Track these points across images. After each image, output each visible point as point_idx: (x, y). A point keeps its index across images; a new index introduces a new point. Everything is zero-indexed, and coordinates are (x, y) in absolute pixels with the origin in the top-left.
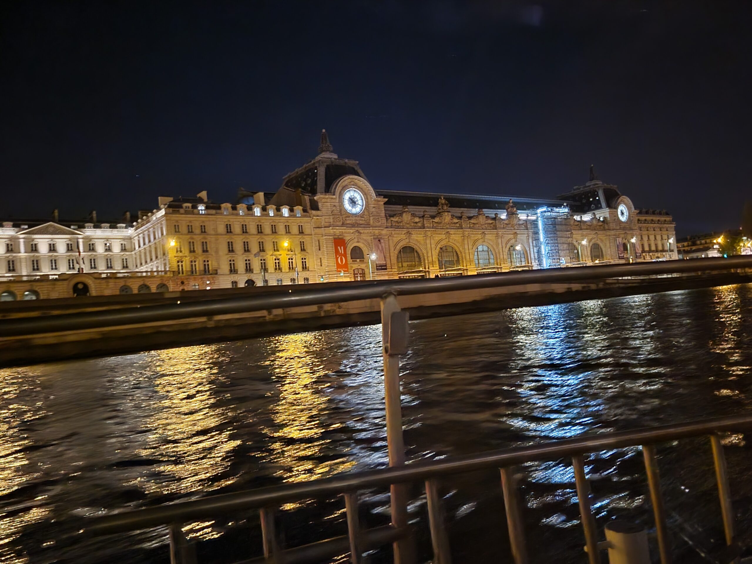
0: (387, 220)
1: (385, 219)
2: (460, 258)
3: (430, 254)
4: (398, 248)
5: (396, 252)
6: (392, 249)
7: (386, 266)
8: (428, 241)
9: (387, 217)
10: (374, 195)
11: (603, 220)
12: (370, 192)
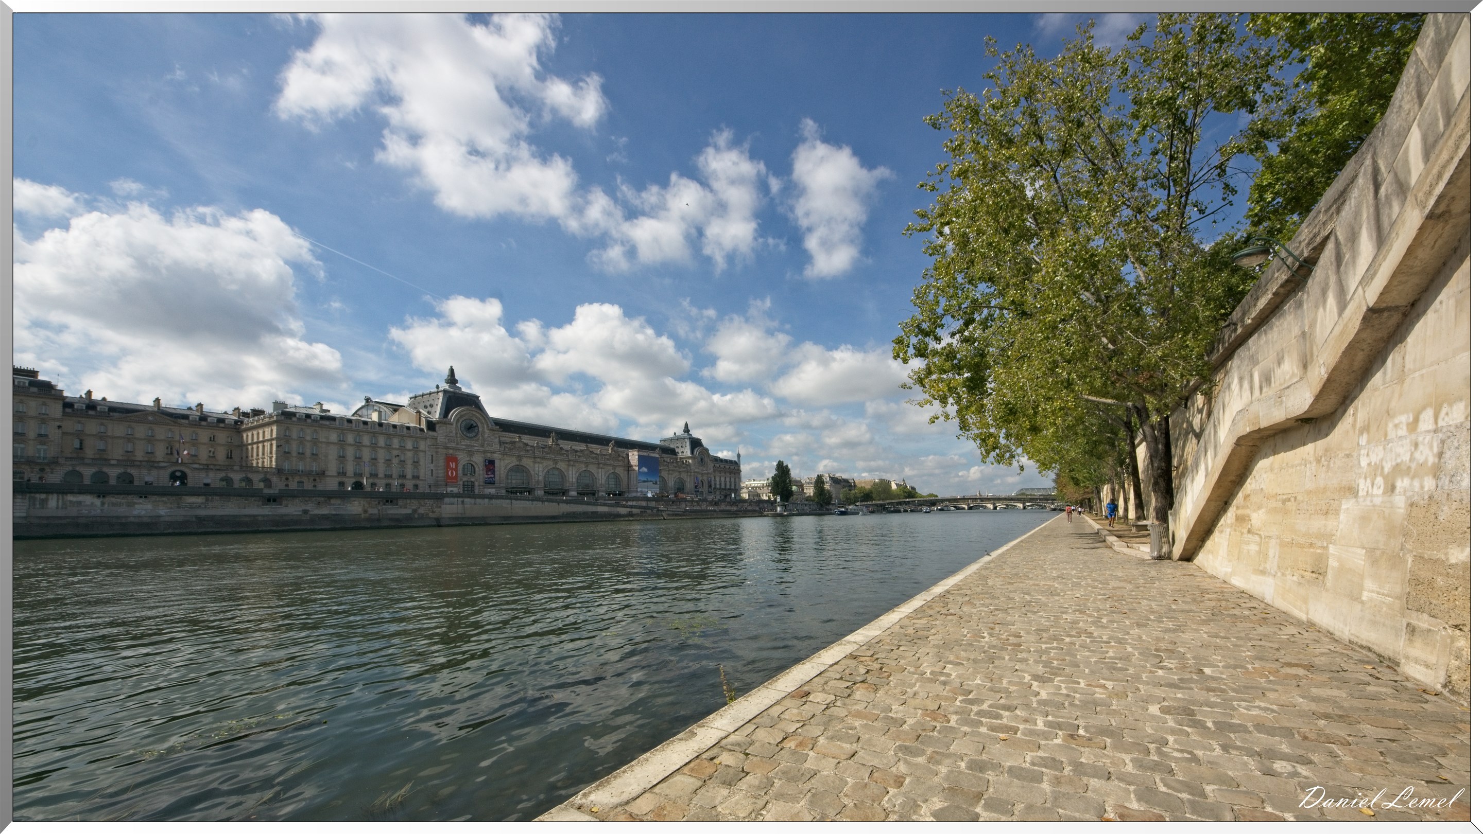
3: (537, 476)
5: (506, 471)
6: (503, 468)
8: (537, 465)
9: (501, 443)
10: (490, 425)
11: (686, 463)
12: (487, 422)
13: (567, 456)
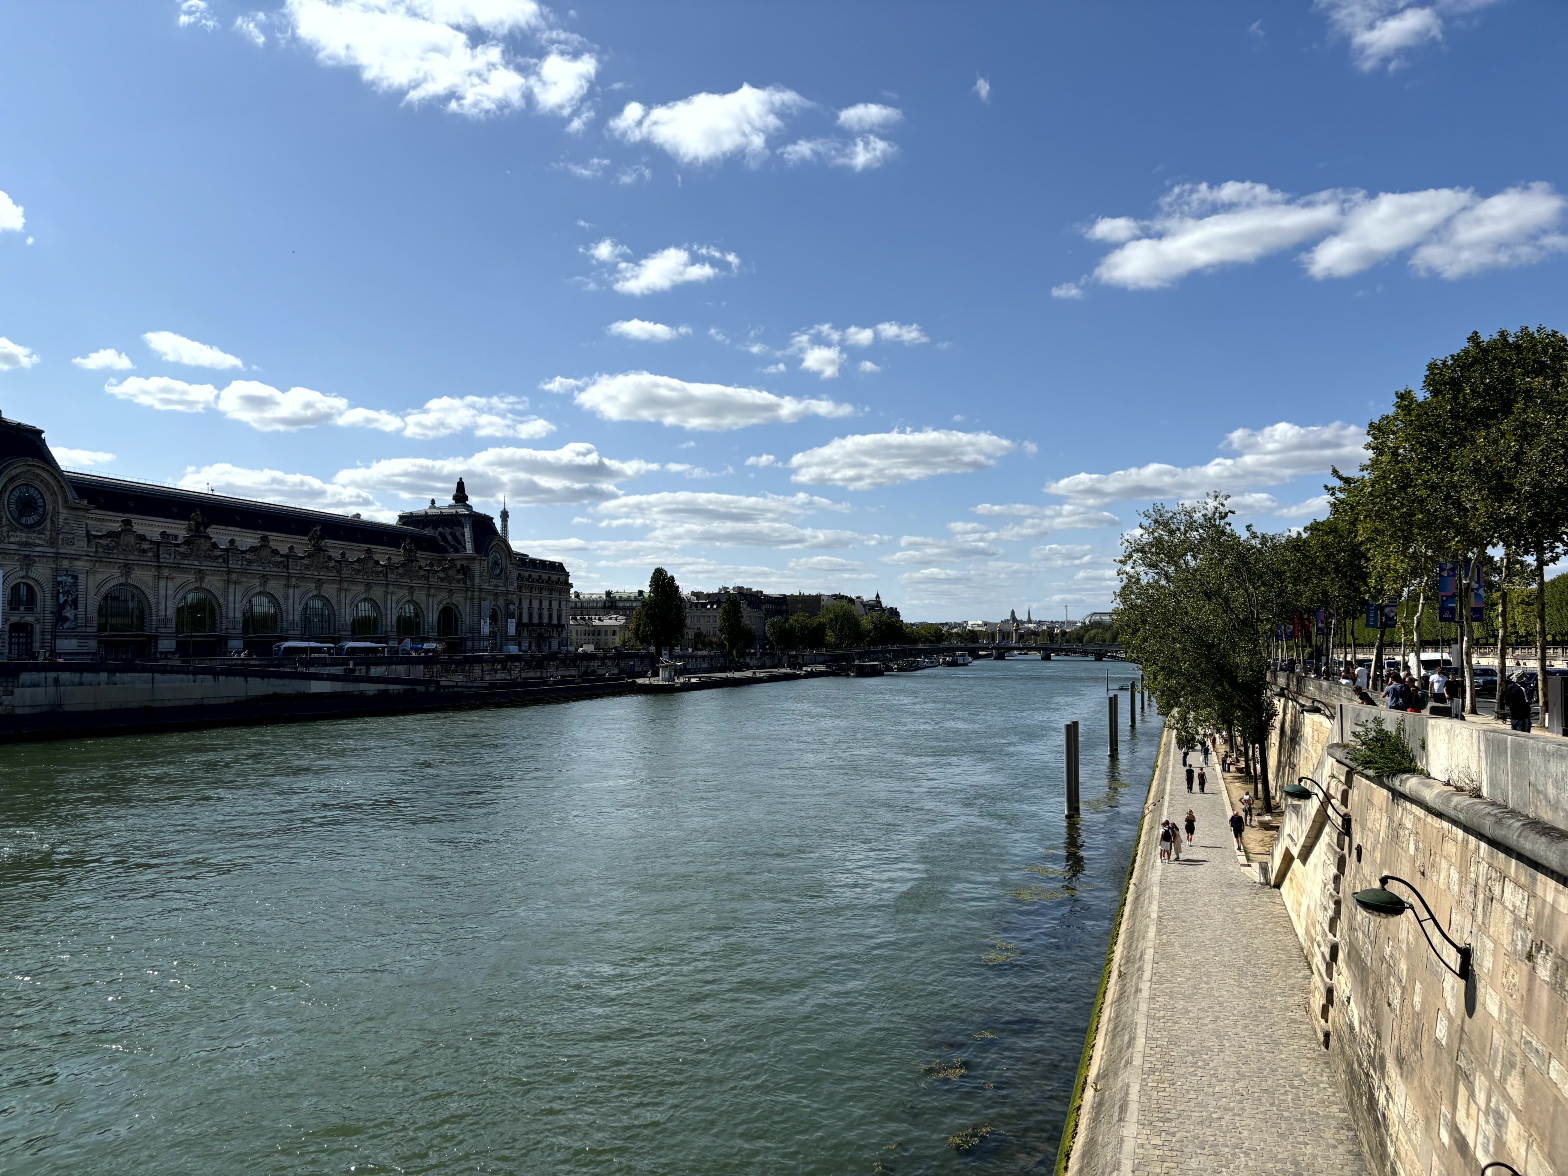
0: (89, 542)
1: (86, 540)
2: (217, 613)
3: (162, 607)
4: (104, 590)
5: (99, 598)
6: (92, 593)
7: (75, 621)
8: (162, 583)
9: (90, 536)
10: (70, 497)
11: (465, 571)
12: (64, 492)
13: (224, 561)
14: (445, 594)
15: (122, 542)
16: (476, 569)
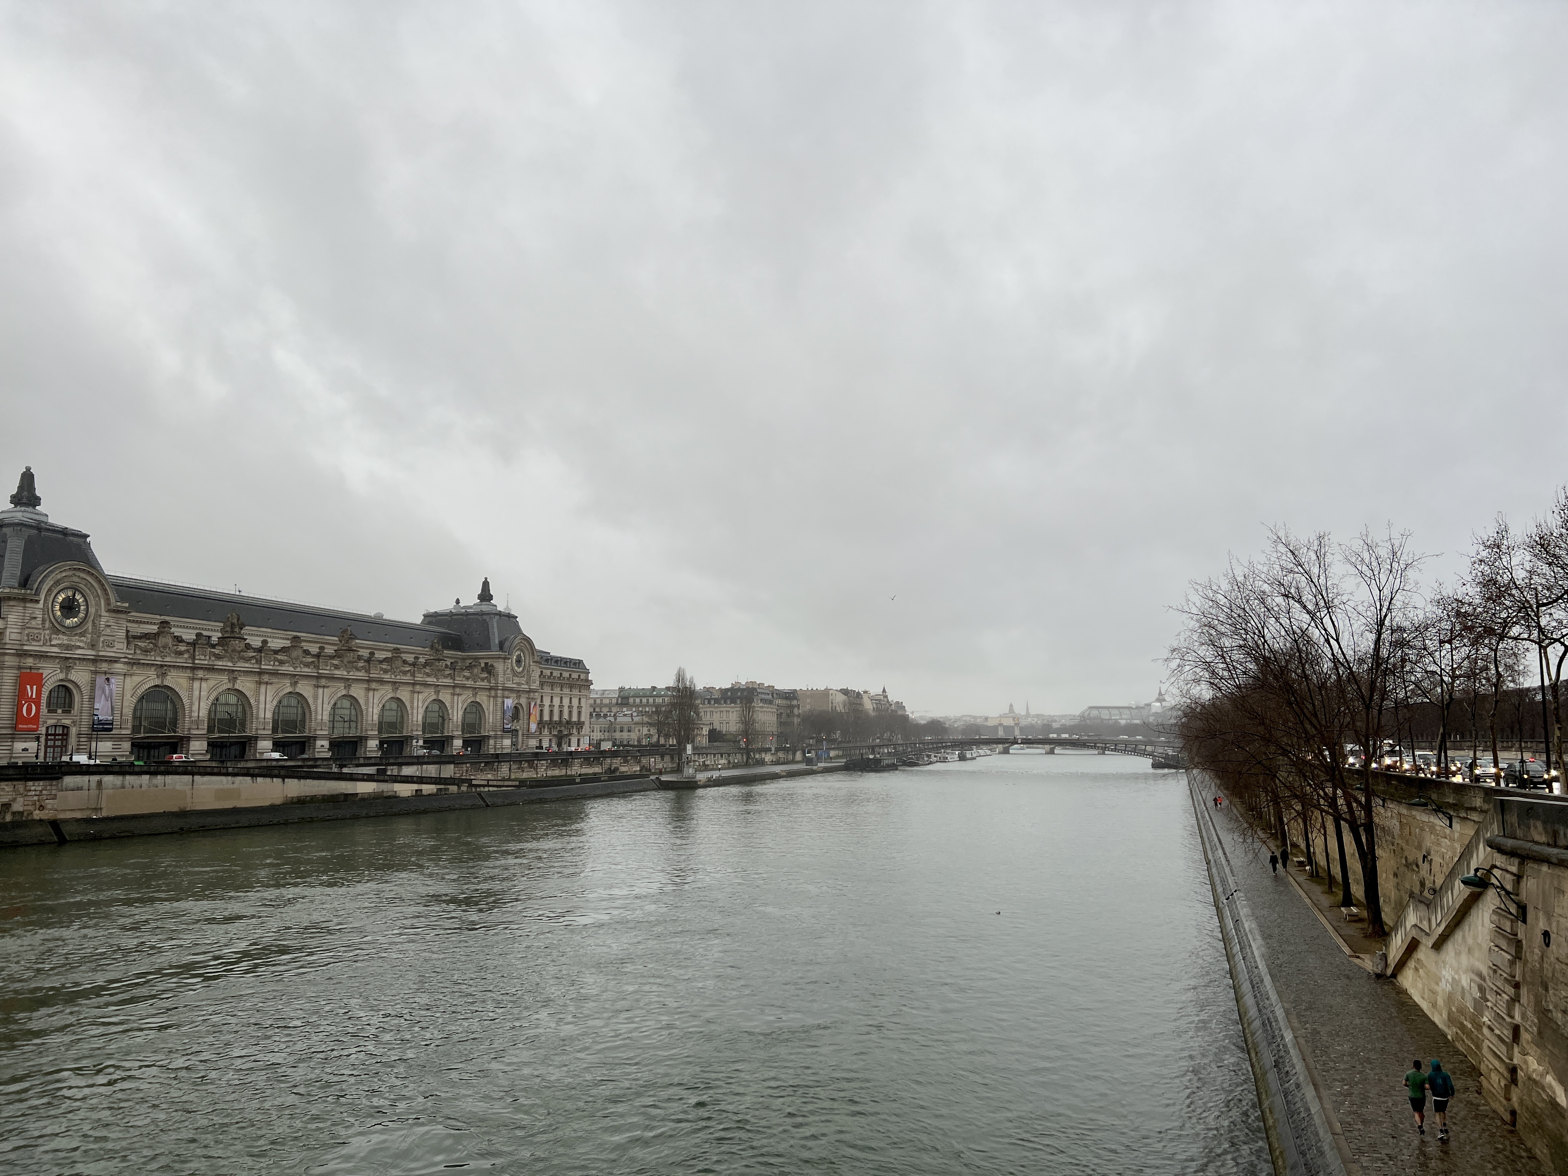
0: (128, 643)
1: (125, 642)
2: (248, 715)
4: (140, 692)
5: (134, 699)
6: (128, 694)
7: (112, 724)
8: (196, 684)
9: (130, 638)
10: (113, 600)
11: (489, 669)
12: (107, 594)
13: (257, 662)
14: (470, 693)
15: (160, 645)
16: (499, 666)
